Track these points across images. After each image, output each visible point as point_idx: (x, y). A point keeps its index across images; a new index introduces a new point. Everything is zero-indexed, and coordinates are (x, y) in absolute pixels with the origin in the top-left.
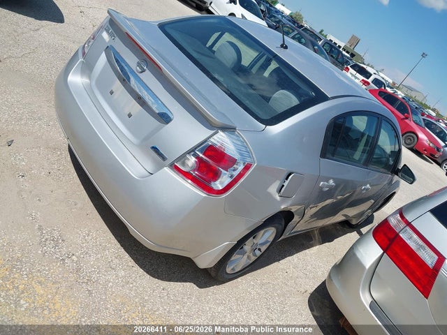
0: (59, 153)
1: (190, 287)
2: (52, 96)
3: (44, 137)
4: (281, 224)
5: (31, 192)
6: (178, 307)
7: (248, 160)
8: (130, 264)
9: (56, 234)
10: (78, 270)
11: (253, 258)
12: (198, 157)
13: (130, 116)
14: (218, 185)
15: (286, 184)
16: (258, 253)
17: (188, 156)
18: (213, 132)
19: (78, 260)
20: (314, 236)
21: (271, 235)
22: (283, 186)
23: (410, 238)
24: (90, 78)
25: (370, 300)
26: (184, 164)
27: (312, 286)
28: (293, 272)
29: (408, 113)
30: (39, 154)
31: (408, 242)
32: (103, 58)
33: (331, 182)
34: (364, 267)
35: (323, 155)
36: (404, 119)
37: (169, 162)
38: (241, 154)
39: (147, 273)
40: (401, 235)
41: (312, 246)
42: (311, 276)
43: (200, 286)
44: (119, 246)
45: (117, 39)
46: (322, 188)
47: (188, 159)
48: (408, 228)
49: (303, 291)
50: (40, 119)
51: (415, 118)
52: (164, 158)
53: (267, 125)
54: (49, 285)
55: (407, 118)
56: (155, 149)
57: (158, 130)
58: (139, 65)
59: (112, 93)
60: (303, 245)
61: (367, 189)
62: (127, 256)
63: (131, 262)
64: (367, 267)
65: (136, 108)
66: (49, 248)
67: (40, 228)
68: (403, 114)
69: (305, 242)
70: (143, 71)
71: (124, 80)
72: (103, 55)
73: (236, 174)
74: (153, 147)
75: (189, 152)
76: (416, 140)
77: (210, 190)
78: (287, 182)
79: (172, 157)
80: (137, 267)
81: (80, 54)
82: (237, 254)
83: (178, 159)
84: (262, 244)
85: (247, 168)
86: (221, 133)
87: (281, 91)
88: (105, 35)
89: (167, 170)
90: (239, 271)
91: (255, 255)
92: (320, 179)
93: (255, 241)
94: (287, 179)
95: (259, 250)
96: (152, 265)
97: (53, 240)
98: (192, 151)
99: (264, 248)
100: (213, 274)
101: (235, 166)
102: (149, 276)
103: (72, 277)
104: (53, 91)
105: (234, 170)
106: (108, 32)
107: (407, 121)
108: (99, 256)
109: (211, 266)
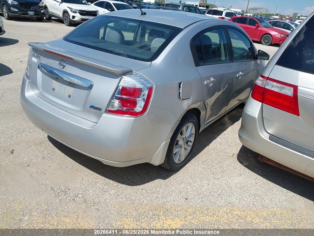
0: (44, 144)
1: (158, 182)
2: (25, 116)
3: (31, 140)
4: (195, 119)
5: (37, 172)
6: (155, 195)
7: (149, 85)
8: (115, 185)
9: (63, 188)
10: (85, 201)
11: (189, 149)
12: (118, 99)
13: (70, 96)
14: (138, 108)
15: (181, 91)
16: (190, 144)
17: (112, 101)
18: (119, 79)
19: (83, 196)
20: (226, 122)
21: (192, 129)
22: (180, 93)
23: (273, 86)
24: (38, 89)
25: (268, 136)
26: (113, 106)
27: (237, 150)
28: (220, 147)
29: (258, 23)
30: (32, 150)
31: (272, 89)
32: (39, 73)
33: (212, 79)
34: (255, 118)
35: (197, 65)
36: (256, 28)
37: (104, 110)
38: (143, 84)
39: (128, 185)
40: (267, 87)
41: (227, 128)
42: (233, 144)
43: (164, 179)
44: (104, 178)
45: (41, 57)
46: (207, 85)
47: (114, 102)
48: (268, 81)
49: (231, 155)
50: (24, 132)
51: (263, 24)
52: (100, 109)
53: (151, 61)
54: (72, 215)
55: (258, 27)
56: (91, 107)
57: (88, 95)
58: (60, 64)
59: (54, 89)
60: (220, 130)
61: (241, 75)
62: (111, 181)
63: (116, 184)
64: (257, 117)
65: (70, 90)
66: (63, 197)
67: (52, 189)
68: (255, 26)
69: (221, 128)
70: (64, 67)
71: (57, 78)
72: (38, 71)
73: (145, 97)
74: (90, 107)
75: (112, 98)
76: (271, 37)
77: (135, 114)
78: (181, 89)
79: (104, 106)
80: (120, 185)
81: (26, 78)
82: (176, 148)
83: (108, 106)
84: (190, 136)
85: (150, 89)
86: (124, 77)
87: (155, 39)
88: (34, 59)
89: (105, 115)
90: (184, 160)
91: (189, 146)
92: (202, 80)
93: (183, 136)
94: (180, 88)
95: (190, 141)
96: (129, 179)
97: (63, 192)
98: (113, 97)
99: (192, 139)
100: (168, 168)
101: (142, 93)
102: (130, 187)
103: (83, 206)
104: (24, 113)
105: (143, 96)
106: (34, 56)
107: (259, 28)
108: (94, 188)
109: (163, 162)
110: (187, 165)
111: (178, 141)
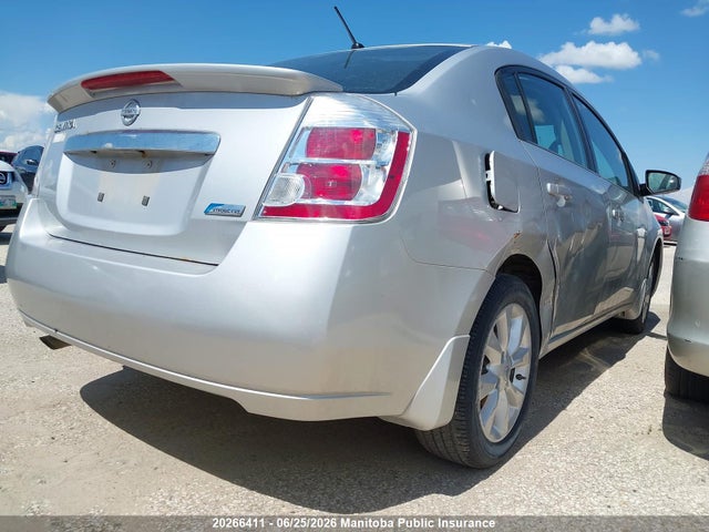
1: (432, 501)
3: (27, 397)
5: (20, 476)
7: (397, 125)
8: (285, 510)
11: (519, 399)
13: (146, 202)
15: (491, 180)
16: (521, 385)
17: (280, 175)
18: (301, 107)
20: (590, 361)
22: (489, 183)
28: (601, 412)
32: (66, 166)
37: (250, 211)
38: (379, 118)
41: (598, 372)
42: (636, 407)
43: (453, 492)
50: (14, 380)
52: (238, 210)
53: (395, 92)
58: (125, 114)
59: (101, 198)
62: (271, 500)
69: (582, 373)
72: (65, 161)
75: (278, 169)
78: (491, 173)
80: (302, 511)
83: (265, 194)
84: (518, 356)
85: (403, 139)
86: (317, 99)
91: (518, 389)
92: (540, 175)
93: (501, 346)
94: (488, 168)
95: (519, 377)
96: (332, 495)
98: (283, 164)
99: (525, 370)
109: (448, 418)
110: (518, 456)
111: (487, 361)
